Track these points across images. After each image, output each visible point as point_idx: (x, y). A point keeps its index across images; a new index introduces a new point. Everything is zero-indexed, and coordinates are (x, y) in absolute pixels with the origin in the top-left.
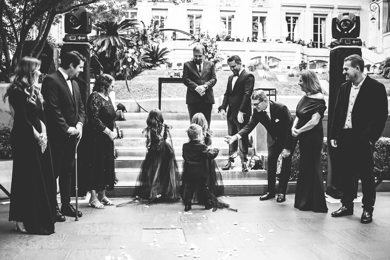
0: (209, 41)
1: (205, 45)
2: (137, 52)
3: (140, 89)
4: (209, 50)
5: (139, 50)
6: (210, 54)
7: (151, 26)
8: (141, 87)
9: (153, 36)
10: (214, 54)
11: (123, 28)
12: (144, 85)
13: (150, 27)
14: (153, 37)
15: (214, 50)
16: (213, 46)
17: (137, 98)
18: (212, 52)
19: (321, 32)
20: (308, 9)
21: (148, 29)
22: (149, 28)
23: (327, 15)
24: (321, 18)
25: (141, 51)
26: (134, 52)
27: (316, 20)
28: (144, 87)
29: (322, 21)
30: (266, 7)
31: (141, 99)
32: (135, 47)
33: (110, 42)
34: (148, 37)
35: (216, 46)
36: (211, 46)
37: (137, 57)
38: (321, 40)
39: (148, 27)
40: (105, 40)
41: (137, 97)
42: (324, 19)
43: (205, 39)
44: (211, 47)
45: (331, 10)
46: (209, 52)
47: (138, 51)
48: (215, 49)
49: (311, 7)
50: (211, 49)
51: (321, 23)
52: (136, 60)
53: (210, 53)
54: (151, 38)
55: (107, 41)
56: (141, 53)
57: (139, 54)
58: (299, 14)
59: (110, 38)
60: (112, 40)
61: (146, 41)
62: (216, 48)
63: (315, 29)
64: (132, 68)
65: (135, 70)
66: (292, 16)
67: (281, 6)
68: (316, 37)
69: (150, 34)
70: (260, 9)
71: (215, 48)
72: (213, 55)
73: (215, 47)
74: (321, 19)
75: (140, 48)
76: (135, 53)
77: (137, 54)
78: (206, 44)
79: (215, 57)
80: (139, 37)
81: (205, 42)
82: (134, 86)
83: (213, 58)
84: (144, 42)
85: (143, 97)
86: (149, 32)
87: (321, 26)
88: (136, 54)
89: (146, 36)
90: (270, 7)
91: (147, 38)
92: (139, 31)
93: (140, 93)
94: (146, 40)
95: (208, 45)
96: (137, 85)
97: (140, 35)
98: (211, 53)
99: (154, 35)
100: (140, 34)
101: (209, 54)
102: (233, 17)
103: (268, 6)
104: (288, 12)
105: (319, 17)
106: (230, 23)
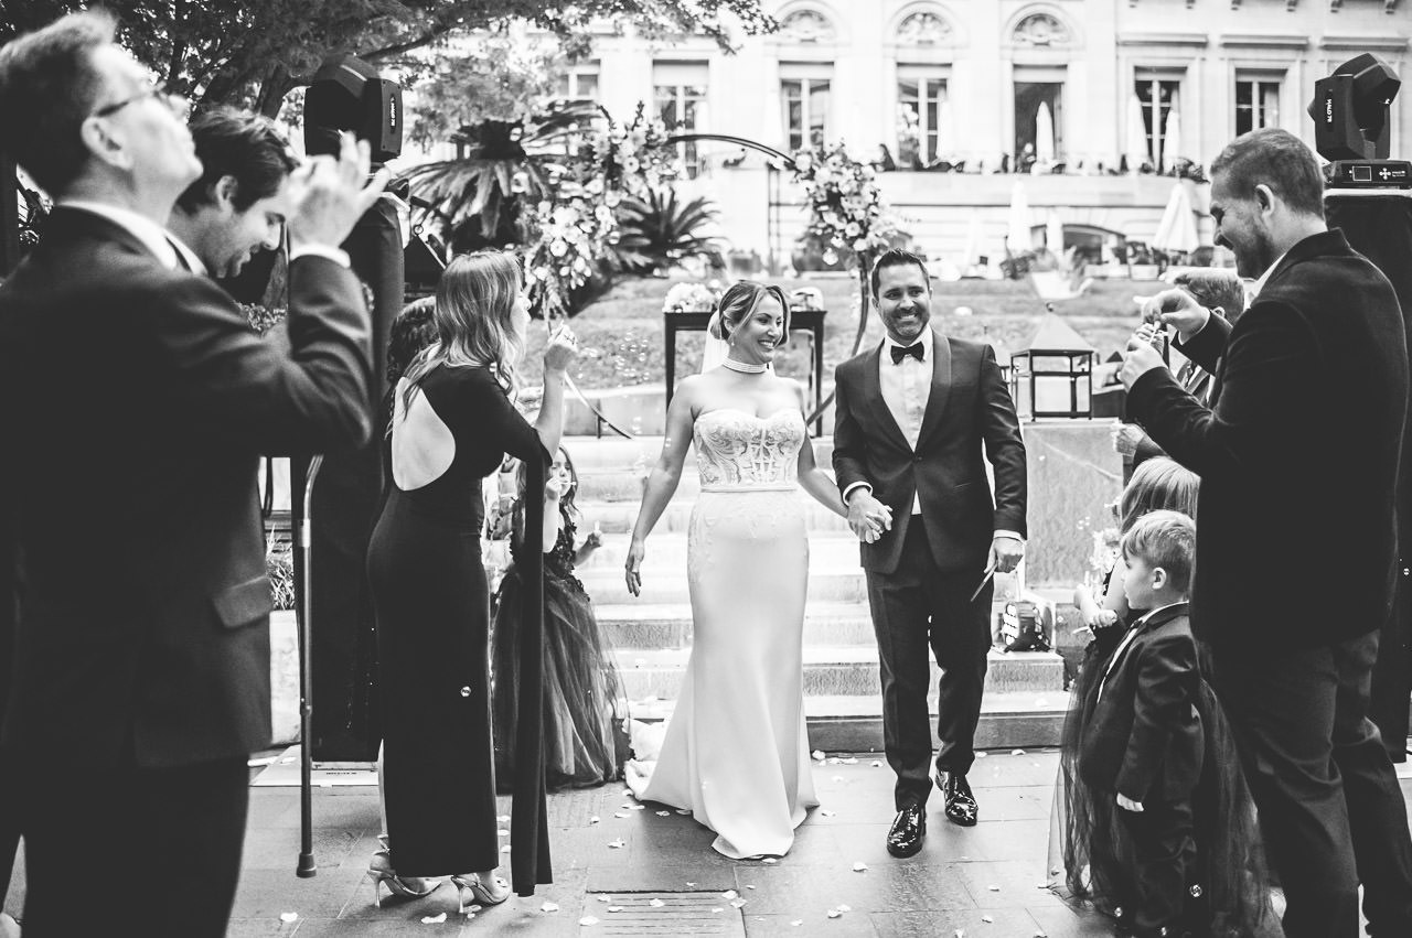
0: (849, 174)
1: (835, 190)
2: (586, 218)
3: (604, 352)
4: (850, 210)
5: (594, 214)
6: (855, 225)
7: (636, 125)
8: (608, 342)
9: (642, 162)
10: (869, 224)
11: (543, 132)
12: (618, 335)
13: (633, 129)
14: (643, 166)
15: (866, 209)
16: (862, 192)
17: (593, 385)
18: (860, 215)
20: (1215, 54)
21: (626, 137)
22: (630, 133)
23: (1283, 72)
24: (1261, 84)
25: (598, 216)
26: (576, 219)
27: (1243, 92)
28: (621, 341)
29: (1268, 97)
30: (1062, 49)
31: (610, 386)
32: (577, 203)
33: (497, 182)
34: (626, 166)
35: (875, 195)
36: (858, 194)
37: (586, 236)
39: (626, 128)
41: (594, 382)
42: (1275, 88)
43: (834, 169)
44: (856, 199)
45: (1300, 56)
46: (850, 217)
47: (590, 215)
48: (870, 205)
49: (1227, 45)
50: (855, 206)
51: (1262, 102)
52: (583, 248)
53: (853, 219)
54: (636, 167)
56: (599, 223)
57: (593, 228)
58: (1183, 70)
60: (501, 176)
61: (616, 179)
62: (876, 200)
63: (1243, 121)
64: (570, 276)
65: (578, 286)
66: (1156, 78)
67: (1117, 44)
69: (633, 153)
70: (1042, 57)
71: (871, 201)
72: (865, 228)
73: (870, 199)
74: (1263, 88)
75: (596, 206)
76: (577, 224)
77: (587, 227)
78: (837, 185)
79: (870, 235)
80: (594, 166)
81: (836, 179)
82: (583, 342)
83: (863, 236)
84: (609, 182)
85: (616, 380)
86: (628, 149)
87: (1262, 112)
88: (582, 226)
89: (617, 160)
90: (1077, 49)
91: (620, 167)
92: (593, 143)
93: (605, 364)
94: (619, 174)
95: (845, 189)
96: (593, 337)
97: (595, 157)
98: (858, 218)
99: (646, 158)
100: (595, 153)
101: (849, 221)
102: (943, 84)
103: (1069, 44)
104: (1141, 63)
105: (1255, 81)
106: (932, 108)
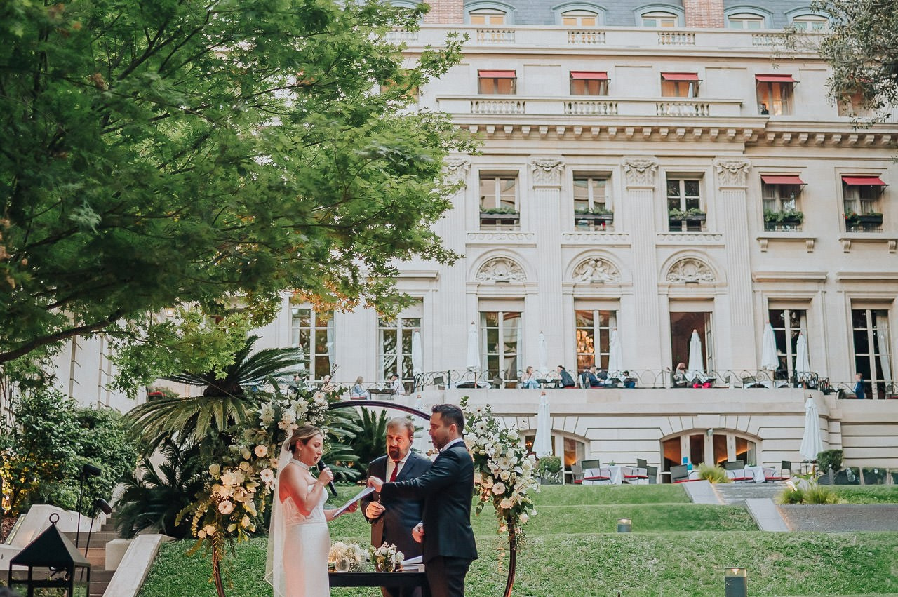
11: (258, 374)
19: (877, 351)
20: (833, 288)
23: (890, 302)
24: (873, 311)
27: (858, 317)
29: (879, 320)
30: (709, 286)
33: (213, 419)
38: (880, 375)
40: (196, 415)
42: (885, 313)
49: (842, 281)
51: (874, 324)
55: (206, 415)
58: (809, 301)
59: (215, 406)
60: (218, 413)
63: (860, 342)
66: (787, 308)
67: (753, 281)
68: (862, 366)
70: (692, 292)
74: (874, 314)
87: (875, 333)
90: (721, 286)
102: (614, 313)
103: (714, 282)
104: (773, 296)
105: (868, 309)
106: (605, 335)
